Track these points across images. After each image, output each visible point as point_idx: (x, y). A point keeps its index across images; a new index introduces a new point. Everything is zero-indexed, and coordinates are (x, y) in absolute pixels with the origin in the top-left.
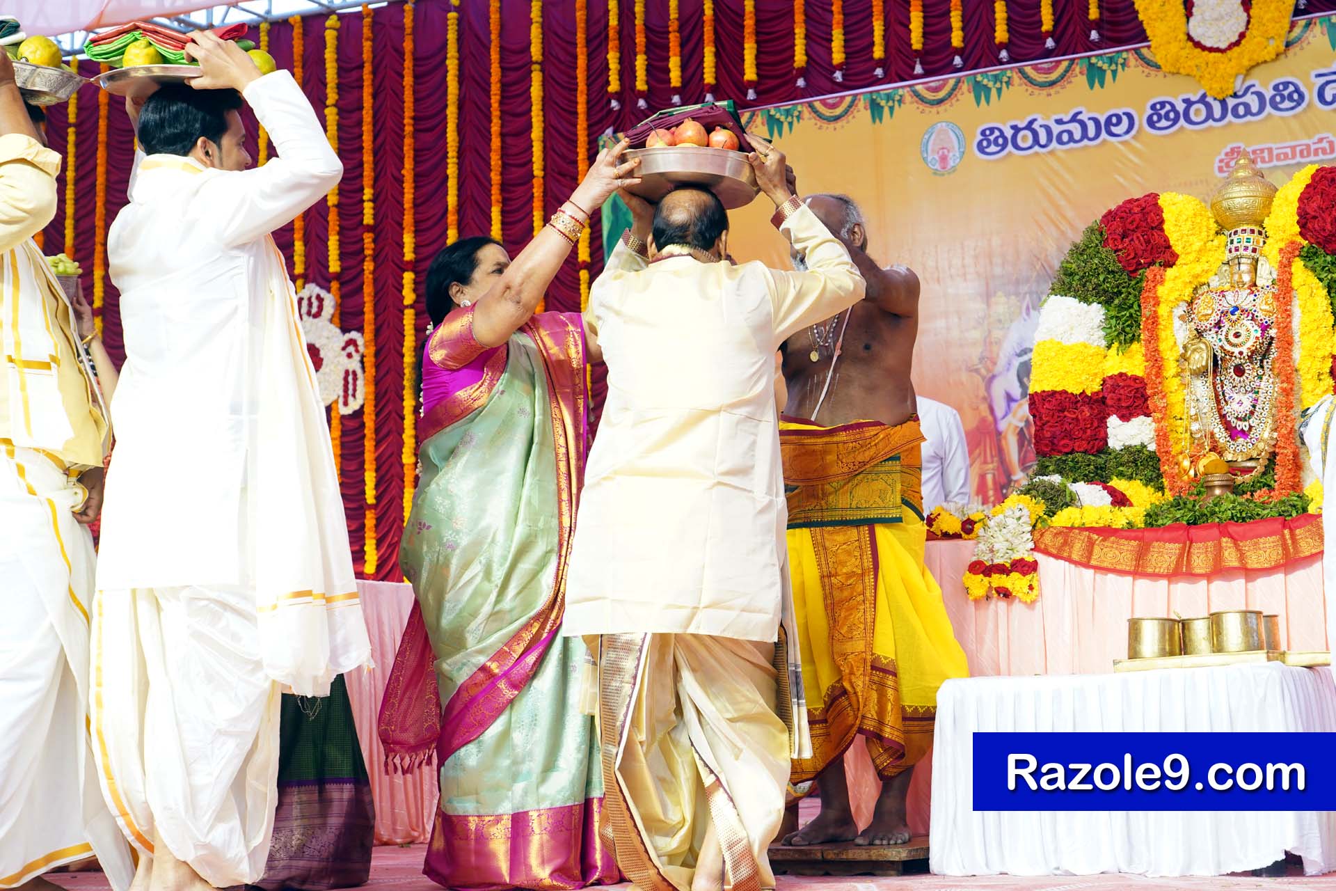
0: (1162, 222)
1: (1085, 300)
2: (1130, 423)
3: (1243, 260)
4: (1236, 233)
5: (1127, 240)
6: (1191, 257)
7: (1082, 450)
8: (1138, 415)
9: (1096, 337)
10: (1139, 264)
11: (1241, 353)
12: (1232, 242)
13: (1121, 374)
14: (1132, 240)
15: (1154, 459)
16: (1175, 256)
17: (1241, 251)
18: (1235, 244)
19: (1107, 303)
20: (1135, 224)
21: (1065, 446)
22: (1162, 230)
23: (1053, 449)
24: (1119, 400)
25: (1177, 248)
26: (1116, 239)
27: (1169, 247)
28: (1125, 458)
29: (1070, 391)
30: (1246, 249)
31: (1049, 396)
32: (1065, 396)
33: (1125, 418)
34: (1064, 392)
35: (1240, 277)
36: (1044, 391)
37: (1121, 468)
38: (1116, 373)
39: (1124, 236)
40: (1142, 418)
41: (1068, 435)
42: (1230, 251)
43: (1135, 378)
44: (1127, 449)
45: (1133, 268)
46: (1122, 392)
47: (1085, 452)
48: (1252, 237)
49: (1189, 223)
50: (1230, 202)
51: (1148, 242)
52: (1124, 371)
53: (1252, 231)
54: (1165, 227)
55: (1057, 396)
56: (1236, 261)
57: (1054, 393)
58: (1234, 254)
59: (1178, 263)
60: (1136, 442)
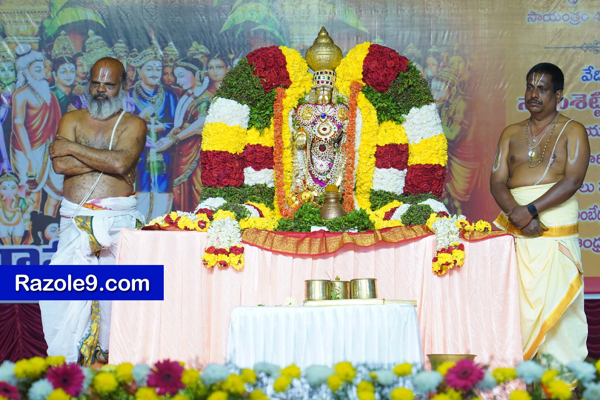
0: (286, 64)
1: (240, 102)
2: (260, 172)
3: (326, 89)
4: (321, 73)
5: (267, 72)
6: (297, 84)
7: (234, 185)
8: (265, 168)
9: (244, 123)
10: (272, 85)
11: (326, 139)
12: (319, 78)
13: (258, 145)
14: (270, 72)
15: (271, 192)
16: (291, 83)
17: (325, 83)
18: (322, 79)
19: (252, 105)
20: (271, 64)
21: (225, 182)
22: (285, 68)
23: (218, 184)
24: (256, 158)
25: (292, 79)
26: (261, 71)
27: (289, 78)
28: (257, 190)
29: (230, 152)
30: (327, 83)
31: (218, 154)
32: (227, 154)
33: (257, 169)
34: (227, 152)
35: (324, 97)
36: (214, 151)
37: (254, 196)
38: (255, 144)
39: (265, 69)
40: (266, 169)
41: (228, 176)
42: (318, 82)
43: (266, 148)
44: (257, 186)
45: (268, 88)
46: (257, 154)
47: (235, 186)
48: (330, 76)
49: (298, 66)
50: (321, 56)
51: (278, 74)
52: (260, 143)
53: (330, 73)
54: (287, 67)
55: (223, 154)
56: (322, 89)
57: (221, 152)
58: (321, 84)
59: (291, 86)
60: (262, 182)
